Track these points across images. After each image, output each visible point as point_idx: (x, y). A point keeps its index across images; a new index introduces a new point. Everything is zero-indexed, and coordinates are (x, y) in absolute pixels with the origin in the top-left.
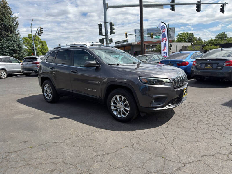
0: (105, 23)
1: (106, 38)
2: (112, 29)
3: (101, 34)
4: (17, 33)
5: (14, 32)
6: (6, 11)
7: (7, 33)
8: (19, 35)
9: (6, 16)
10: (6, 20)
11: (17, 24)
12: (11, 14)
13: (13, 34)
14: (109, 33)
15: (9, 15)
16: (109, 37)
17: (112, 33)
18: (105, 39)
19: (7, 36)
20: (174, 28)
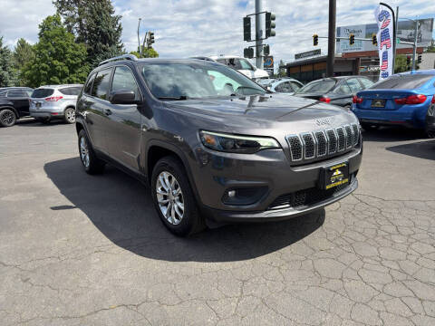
0: (257, 14)
1: (257, 46)
2: (269, 26)
3: (247, 37)
4: (120, 45)
5: (114, 43)
6: (103, 6)
7: (104, 46)
8: (123, 49)
9: (104, 15)
10: (103, 23)
11: (120, 29)
12: (111, 12)
13: (114, 47)
14: (264, 36)
15: (108, 13)
16: (264, 42)
17: (269, 34)
18: (255, 48)
19: (105, 50)
20: (432, 20)
